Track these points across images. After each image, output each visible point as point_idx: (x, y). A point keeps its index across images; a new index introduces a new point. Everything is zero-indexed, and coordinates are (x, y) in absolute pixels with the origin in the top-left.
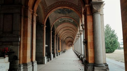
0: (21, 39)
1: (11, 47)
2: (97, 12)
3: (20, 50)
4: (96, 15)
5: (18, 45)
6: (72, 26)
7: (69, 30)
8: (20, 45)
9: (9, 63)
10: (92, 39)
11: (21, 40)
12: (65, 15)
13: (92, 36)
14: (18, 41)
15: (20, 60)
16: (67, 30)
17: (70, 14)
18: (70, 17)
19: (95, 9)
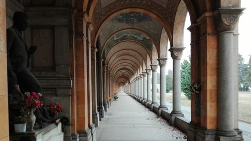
0: (73, 83)
1: (53, 99)
2: (229, 29)
3: (73, 106)
4: (226, 35)
5: (68, 95)
6: (136, 47)
7: (128, 55)
8: (72, 95)
9: (63, 135)
10: (215, 84)
11: (73, 85)
12: (130, 26)
13: (215, 77)
14: (68, 87)
15: (73, 125)
16: (125, 54)
17: (141, 24)
18: (142, 29)
19: (226, 23)
